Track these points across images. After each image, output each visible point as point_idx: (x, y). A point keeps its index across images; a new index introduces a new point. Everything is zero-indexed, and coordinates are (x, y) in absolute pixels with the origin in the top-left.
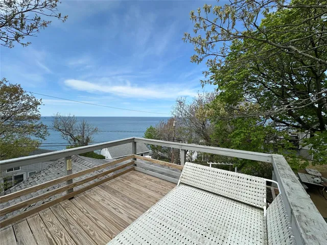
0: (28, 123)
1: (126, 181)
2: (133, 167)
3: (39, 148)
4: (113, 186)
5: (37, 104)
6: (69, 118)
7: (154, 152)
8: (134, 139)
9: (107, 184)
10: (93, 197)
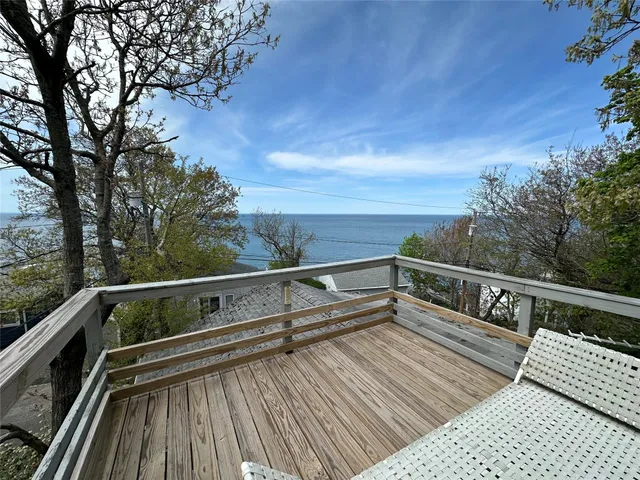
0: (223, 223)
1: (379, 342)
2: (390, 316)
3: (238, 261)
4: (354, 346)
5: (234, 194)
6: (274, 215)
7: (419, 287)
8: (394, 259)
9: (344, 340)
10: (324, 359)
